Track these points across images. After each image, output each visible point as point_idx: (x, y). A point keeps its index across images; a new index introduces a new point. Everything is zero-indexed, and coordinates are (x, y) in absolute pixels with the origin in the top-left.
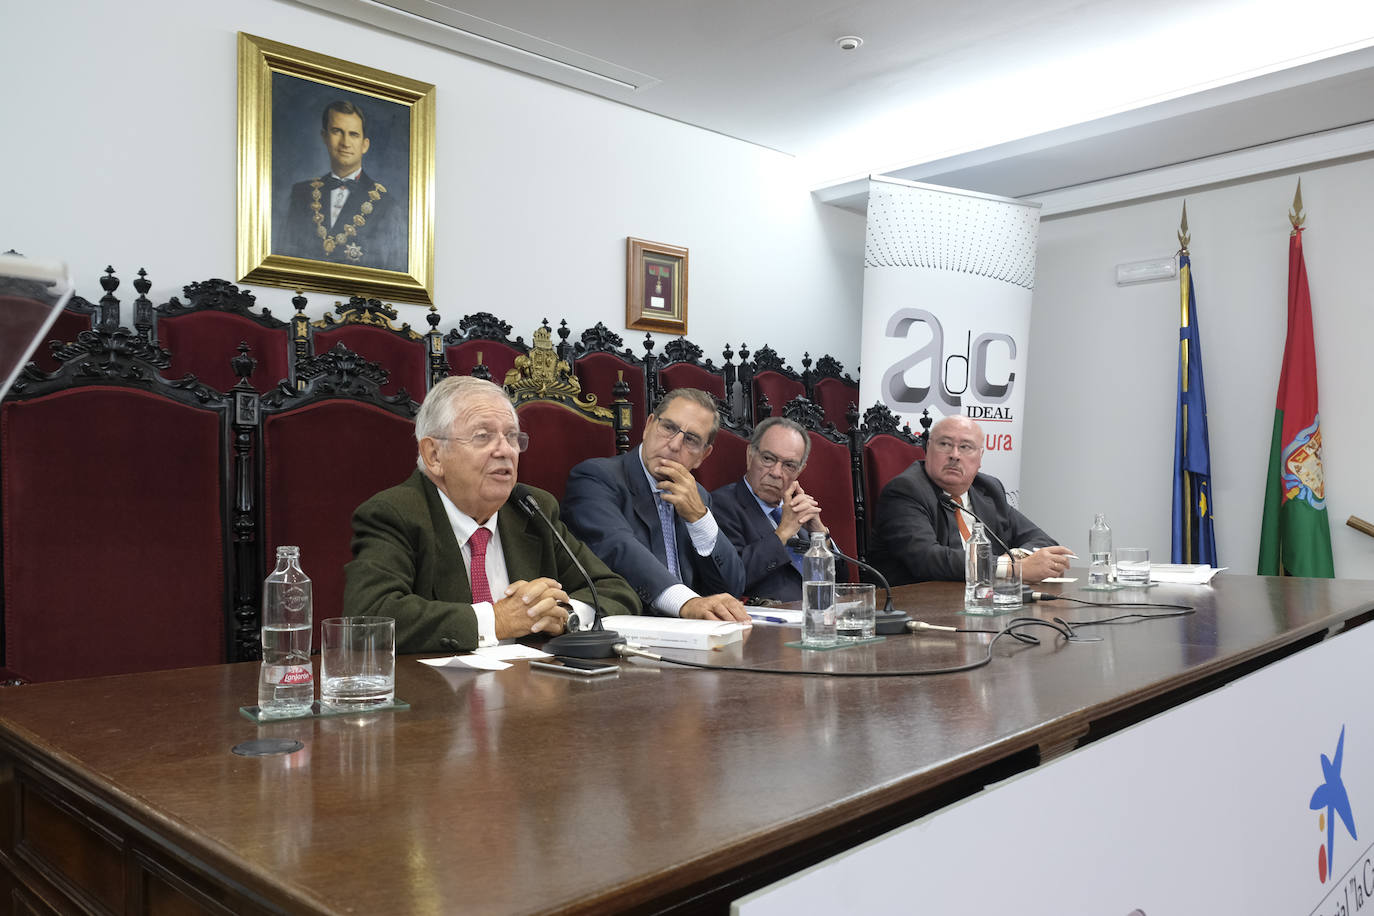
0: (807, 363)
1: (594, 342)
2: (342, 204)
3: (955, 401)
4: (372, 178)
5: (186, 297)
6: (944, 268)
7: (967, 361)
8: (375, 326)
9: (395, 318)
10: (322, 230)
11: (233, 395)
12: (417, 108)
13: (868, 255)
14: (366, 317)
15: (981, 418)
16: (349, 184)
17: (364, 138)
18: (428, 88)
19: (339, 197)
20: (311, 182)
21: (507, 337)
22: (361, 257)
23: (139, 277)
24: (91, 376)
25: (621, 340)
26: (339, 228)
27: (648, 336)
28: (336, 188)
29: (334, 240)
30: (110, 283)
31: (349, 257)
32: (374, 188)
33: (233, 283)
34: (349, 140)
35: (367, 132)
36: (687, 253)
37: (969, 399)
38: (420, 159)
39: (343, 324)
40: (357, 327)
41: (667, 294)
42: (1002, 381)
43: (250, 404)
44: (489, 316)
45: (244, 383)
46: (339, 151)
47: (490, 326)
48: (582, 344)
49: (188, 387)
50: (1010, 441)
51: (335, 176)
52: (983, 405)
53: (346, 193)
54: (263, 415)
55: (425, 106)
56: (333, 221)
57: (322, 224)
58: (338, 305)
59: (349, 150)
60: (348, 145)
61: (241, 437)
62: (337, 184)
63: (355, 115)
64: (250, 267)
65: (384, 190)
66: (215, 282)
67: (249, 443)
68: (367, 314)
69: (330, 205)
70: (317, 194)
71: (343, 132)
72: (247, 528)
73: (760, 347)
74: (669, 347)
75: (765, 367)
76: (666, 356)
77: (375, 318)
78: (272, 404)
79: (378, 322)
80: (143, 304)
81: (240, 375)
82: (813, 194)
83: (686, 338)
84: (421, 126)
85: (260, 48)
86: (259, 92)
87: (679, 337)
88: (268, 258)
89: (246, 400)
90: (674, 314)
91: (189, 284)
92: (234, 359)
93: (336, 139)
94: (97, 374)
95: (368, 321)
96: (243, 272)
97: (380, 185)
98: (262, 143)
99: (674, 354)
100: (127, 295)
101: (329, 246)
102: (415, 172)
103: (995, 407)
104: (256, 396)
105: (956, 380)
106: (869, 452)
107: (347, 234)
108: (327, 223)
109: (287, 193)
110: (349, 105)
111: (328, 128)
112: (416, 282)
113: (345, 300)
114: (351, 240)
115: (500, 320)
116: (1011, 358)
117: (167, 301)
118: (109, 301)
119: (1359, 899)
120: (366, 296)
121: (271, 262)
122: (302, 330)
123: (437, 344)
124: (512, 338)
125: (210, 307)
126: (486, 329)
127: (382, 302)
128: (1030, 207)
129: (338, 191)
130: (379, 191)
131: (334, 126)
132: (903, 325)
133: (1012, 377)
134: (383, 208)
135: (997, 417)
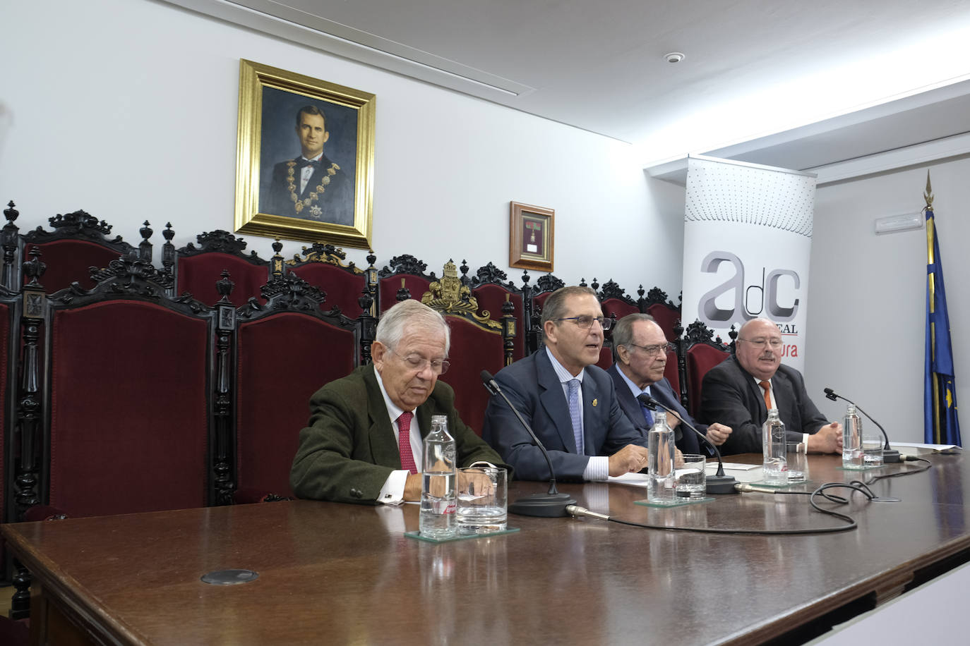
0: (641, 292)
1: (486, 277)
2: (309, 178)
4: (330, 159)
5: (199, 243)
6: (744, 221)
7: (763, 290)
8: (330, 264)
9: (344, 258)
10: (295, 196)
11: (217, 308)
12: (362, 110)
13: (687, 212)
14: (324, 258)
16: (314, 164)
17: (325, 131)
18: (370, 96)
19: (307, 173)
20: (288, 162)
21: (424, 272)
22: (321, 215)
23: (167, 228)
24: (118, 293)
25: (505, 275)
26: (306, 195)
27: (525, 272)
28: (305, 166)
29: (303, 203)
30: (146, 233)
31: (312, 215)
32: (331, 167)
33: (232, 233)
34: (315, 133)
35: (328, 127)
36: (553, 213)
38: (364, 146)
39: (308, 262)
40: (317, 265)
41: (539, 243)
42: (790, 305)
43: (229, 315)
44: (411, 257)
45: (225, 299)
46: (308, 141)
47: (411, 264)
48: (478, 278)
49: (185, 302)
50: (796, 350)
51: (304, 158)
53: (312, 170)
54: (238, 323)
55: (368, 109)
56: (302, 190)
57: (295, 192)
58: (304, 249)
59: (314, 140)
60: (314, 136)
61: (222, 339)
62: (306, 164)
63: (319, 115)
64: (243, 222)
65: (338, 168)
66: (219, 233)
67: (227, 343)
68: (324, 255)
69: (300, 178)
70: (291, 171)
71: (311, 128)
72: (224, 405)
73: (607, 281)
74: (541, 281)
75: (610, 296)
76: (539, 287)
77: (331, 258)
78: (244, 315)
79: (331, 261)
80: (168, 247)
81: (223, 294)
82: (645, 170)
83: (552, 274)
84: (365, 122)
85: (255, 70)
86: (253, 100)
87: (548, 274)
88: (256, 215)
89: (227, 312)
90: (544, 257)
91: (201, 233)
92: (218, 282)
93: (305, 132)
94: (121, 292)
95: (325, 260)
96: (239, 226)
97: (336, 165)
98: (254, 135)
99: (544, 286)
100: (158, 241)
101: (299, 207)
102: (360, 155)
103: (784, 324)
104: (233, 310)
106: (691, 357)
107: (311, 199)
108: (297, 191)
109: (270, 170)
110: (315, 108)
111: (300, 124)
112: (359, 233)
113: (309, 246)
114: (314, 203)
115: (419, 260)
116: (796, 288)
117: (185, 245)
118: (146, 245)
120: (324, 242)
121: (258, 218)
122: (278, 266)
123: (374, 277)
124: (427, 273)
125: (215, 250)
126: (409, 266)
127: (335, 247)
128: (808, 177)
129: (306, 169)
130: (335, 169)
131: (305, 123)
132: (714, 263)
133: (797, 302)
134: (337, 180)
135: (786, 332)
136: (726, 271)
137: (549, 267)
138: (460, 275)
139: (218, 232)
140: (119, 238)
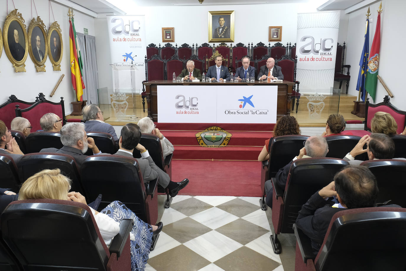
1: (259, 45)
3: (318, 52)
4: (225, 26)
6: (315, 27)
7: (321, 44)
8: (224, 47)
9: (227, 45)
14: (223, 45)
17: (224, 21)
18: (233, 11)
19: (221, 30)
20: (217, 28)
22: (224, 37)
24: (174, 59)
26: (221, 34)
30: (193, 45)
31: (222, 37)
33: (207, 43)
36: (282, 27)
37: (321, 51)
38: (232, 22)
39: (220, 47)
40: (222, 47)
50: (331, 59)
53: (222, 29)
55: (232, 14)
57: (219, 34)
59: (222, 23)
62: (220, 28)
63: (223, 18)
66: (205, 43)
70: (218, 30)
74: (275, 44)
80: (197, 47)
82: (317, 9)
84: (232, 17)
87: (278, 42)
91: (202, 44)
93: (220, 22)
96: (209, 42)
100: (195, 47)
101: (219, 36)
102: (231, 24)
103: (327, 53)
105: (318, 48)
111: (219, 21)
113: (220, 43)
114: (222, 35)
115: (243, 44)
116: (332, 43)
117: (200, 46)
118: (193, 47)
119: (253, 113)
120: (223, 42)
121: (212, 40)
122: (214, 48)
123: (231, 48)
124: (244, 46)
125: (204, 46)
126: (240, 45)
127: (225, 43)
128: (337, 12)
130: (226, 28)
132: (304, 39)
133: (332, 47)
134: (227, 30)
135: (328, 54)
136: (308, 41)
137: (280, 40)
138: (251, 46)
140: (190, 47)
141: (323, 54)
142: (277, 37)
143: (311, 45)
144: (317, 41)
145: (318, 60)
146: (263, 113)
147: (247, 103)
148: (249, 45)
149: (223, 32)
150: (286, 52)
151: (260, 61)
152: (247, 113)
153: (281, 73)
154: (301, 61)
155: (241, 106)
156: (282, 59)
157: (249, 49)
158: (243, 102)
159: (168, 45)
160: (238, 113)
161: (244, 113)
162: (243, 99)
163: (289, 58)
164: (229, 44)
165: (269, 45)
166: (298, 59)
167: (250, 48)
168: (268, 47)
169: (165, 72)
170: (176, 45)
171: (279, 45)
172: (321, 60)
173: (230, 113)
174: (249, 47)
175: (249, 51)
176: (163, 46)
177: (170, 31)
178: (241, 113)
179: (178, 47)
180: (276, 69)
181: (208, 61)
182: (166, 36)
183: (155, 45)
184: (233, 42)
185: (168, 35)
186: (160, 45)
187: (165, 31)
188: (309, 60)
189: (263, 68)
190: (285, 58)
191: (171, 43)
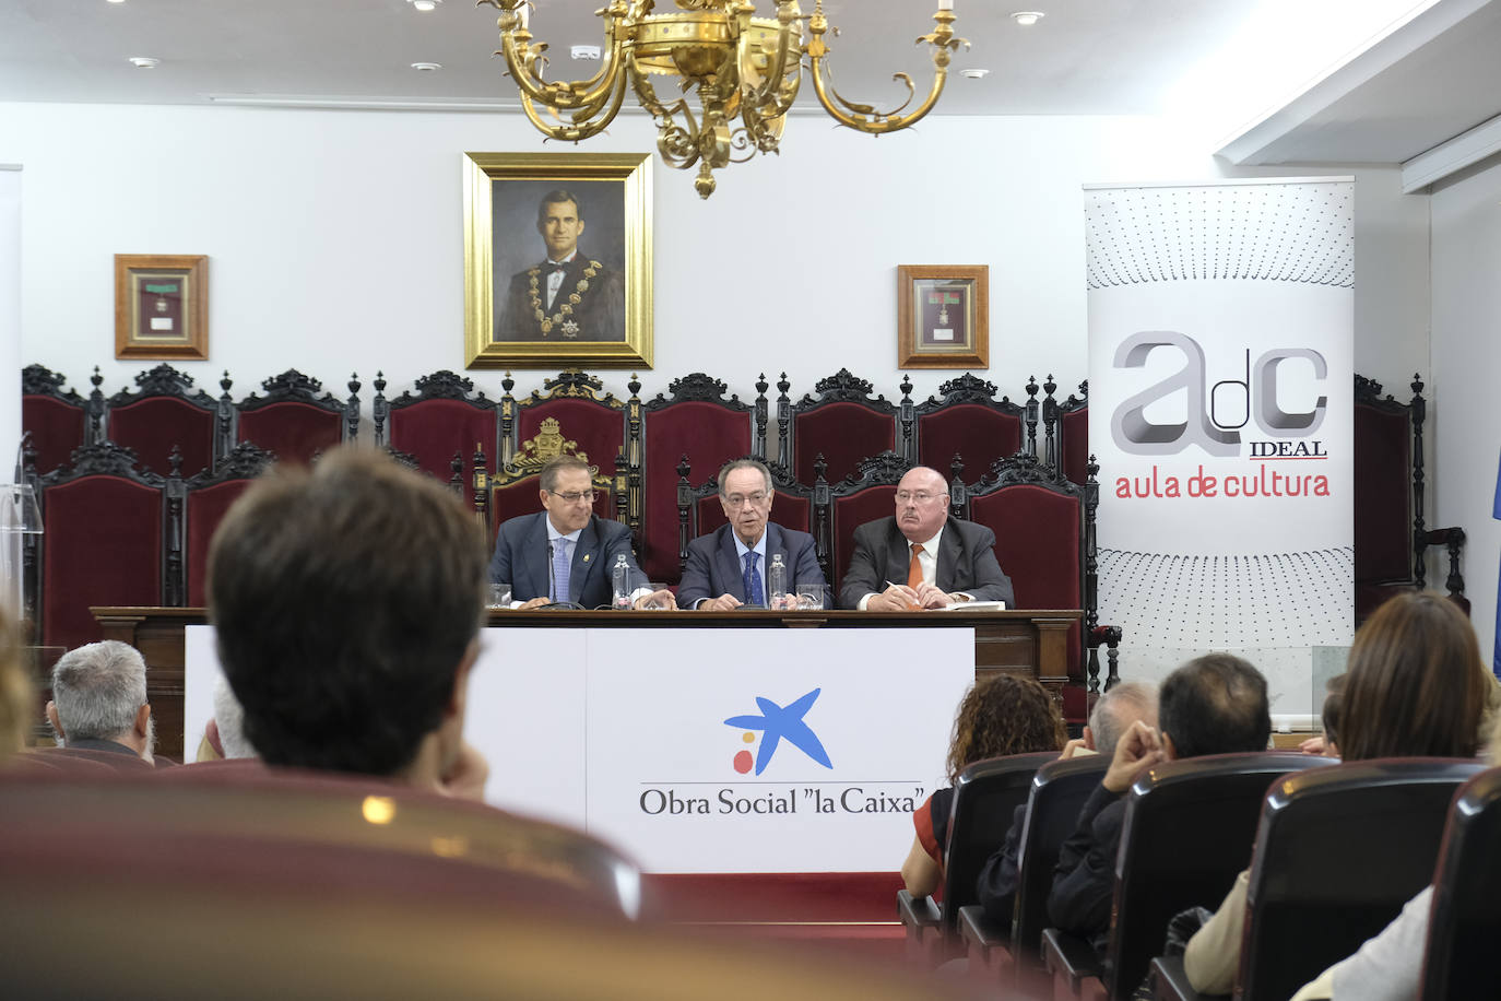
2: (558, 286)
3: (1231, 437)
4: (587, 257)
5: (417, 389)
7: (1247, 386)
8: (581, 398)
9: (600, 389)
10: (540, 313)
12: (629, 182)
14: (573, 391)
15: (1274, 456)
16: (565, 267)
17: (579, 220)
18: (641, 158)
19: (555, 280)
20: (529, 271)
21: (722, 396)
22: (578, 333)
23: (378, 378)
25: (872, 386)
26: (556, 308)
27: (911, 376)
28: (552, 272)
29: (551, 321)
30: (355, 387)
31: (565, 335)
32: (589, 266)
33: (457, 373)
34: (564, 226)
35: (581, 214)
36: (985, 270)
37: (1253, 433)
38: (635, 229)
39: (550, 399)
40: (563, 401)
41: (956, 324)
42: (1306, 408)
44: (702, 376)
46: (555, 238)
47: (702, 385)
48: (815, 397)
50: (1325, 484)
51: (551, 262)
52: (1275, 441)
53: (562, 275)
55: (639, 177)
56: (550, 303)
57: (540, 308)
58: (547, 381)
59: (564, 235)
60: (563, 230)
62: (553, 269)
63: (569, 201)
64: (473, 356)
65: (599, 265)
66: (441, 374)
68: (573, 387)
69: (546, 289)
70: (535, 281)
71: (558, 220)
74: (947, 387)
76: (939, 398)
77: (581, 391)
79: (583, 394)
80: (379, 400)
84: (635, 197)
87: (970, 373)
88: (490, 346)
90: (966, 345)
91: (419, 378)
93: (551, 228)
95: (572, 394)
96: (466, 362)
97: (595, 262)
98: (483, 246)
100: (367, 396)
101: (546, 327)
102: (630, 243)
103: (1296, 442)
107: (563, 313)
108: (543, 306)
110: (564, 194)
111: (544, 218)
112: (632, 350)
113: (553, 375)
114: (566, 318)
115: (715, 379)
116: (1318, 378)
117: (401, 394)
118: (354, 401)
119: (824, 807)
120: (574, 370)
121: (490, 348)
122: (507, 409)
123: (635, 411)
124: (726, 397)
125: (435, 396)
126: (698, 390)
127: (590, 374)
128: (1336, 183)
129: (554, 275)
130: (595, 268)
131: (550, 215)
132: (1139, 352)
133: (1322, 402)
134: (598, 283)
135: (1301, 453)
137: (979, 361)
138: (773, 394)
139: (439, 373)
140: (329, 395)
141: (1269, 450)
142: (959, 338)
143: (1185, 390)
144: (1224, 363)
145: (1237, 487)
146: (888, 805)
147: (782, 737)
148: (762, 387)
149: (576, 298)
150: (1027, 438)
151: (850, 492)
152: (785, 806)
153: (990, 563)
154: (1128, 495)
155: (742, 762)
156: (999, 484)
157: (763, 419)
158: (759, 734)
159: (162, 385)
160: (728, 808)
161: (762, 806)
162: (758, 713)
163: (1044, 476)
164: (615, 383)
165: (906, 388)
166: (1105, 480)
167: (773, 409)
168: (897, 403)
169: (170, 563)
170: (226, 384)
171: (971, 395)
172: (1258, 488)
173: (677, 807)
174: (762, 402)
175: (761, 432)
176: (119, 390)
177: (178, 282)
178: (743, 807)
179: (238, 394)
180: (962, 544)
181: (487, 492)
182: (148, 311)
183: (61, 379)
184: (642, 365)
185: (162, 306)
186: (97, 380)
187: (135, 277)
188: (1177, 494)
189: (872, 532)
190: (1014, 473)
191: (181, 366)
